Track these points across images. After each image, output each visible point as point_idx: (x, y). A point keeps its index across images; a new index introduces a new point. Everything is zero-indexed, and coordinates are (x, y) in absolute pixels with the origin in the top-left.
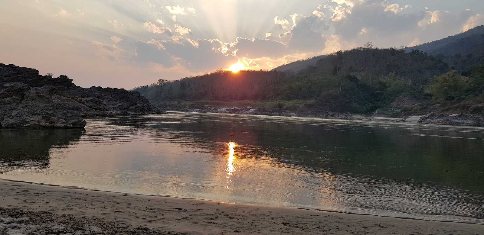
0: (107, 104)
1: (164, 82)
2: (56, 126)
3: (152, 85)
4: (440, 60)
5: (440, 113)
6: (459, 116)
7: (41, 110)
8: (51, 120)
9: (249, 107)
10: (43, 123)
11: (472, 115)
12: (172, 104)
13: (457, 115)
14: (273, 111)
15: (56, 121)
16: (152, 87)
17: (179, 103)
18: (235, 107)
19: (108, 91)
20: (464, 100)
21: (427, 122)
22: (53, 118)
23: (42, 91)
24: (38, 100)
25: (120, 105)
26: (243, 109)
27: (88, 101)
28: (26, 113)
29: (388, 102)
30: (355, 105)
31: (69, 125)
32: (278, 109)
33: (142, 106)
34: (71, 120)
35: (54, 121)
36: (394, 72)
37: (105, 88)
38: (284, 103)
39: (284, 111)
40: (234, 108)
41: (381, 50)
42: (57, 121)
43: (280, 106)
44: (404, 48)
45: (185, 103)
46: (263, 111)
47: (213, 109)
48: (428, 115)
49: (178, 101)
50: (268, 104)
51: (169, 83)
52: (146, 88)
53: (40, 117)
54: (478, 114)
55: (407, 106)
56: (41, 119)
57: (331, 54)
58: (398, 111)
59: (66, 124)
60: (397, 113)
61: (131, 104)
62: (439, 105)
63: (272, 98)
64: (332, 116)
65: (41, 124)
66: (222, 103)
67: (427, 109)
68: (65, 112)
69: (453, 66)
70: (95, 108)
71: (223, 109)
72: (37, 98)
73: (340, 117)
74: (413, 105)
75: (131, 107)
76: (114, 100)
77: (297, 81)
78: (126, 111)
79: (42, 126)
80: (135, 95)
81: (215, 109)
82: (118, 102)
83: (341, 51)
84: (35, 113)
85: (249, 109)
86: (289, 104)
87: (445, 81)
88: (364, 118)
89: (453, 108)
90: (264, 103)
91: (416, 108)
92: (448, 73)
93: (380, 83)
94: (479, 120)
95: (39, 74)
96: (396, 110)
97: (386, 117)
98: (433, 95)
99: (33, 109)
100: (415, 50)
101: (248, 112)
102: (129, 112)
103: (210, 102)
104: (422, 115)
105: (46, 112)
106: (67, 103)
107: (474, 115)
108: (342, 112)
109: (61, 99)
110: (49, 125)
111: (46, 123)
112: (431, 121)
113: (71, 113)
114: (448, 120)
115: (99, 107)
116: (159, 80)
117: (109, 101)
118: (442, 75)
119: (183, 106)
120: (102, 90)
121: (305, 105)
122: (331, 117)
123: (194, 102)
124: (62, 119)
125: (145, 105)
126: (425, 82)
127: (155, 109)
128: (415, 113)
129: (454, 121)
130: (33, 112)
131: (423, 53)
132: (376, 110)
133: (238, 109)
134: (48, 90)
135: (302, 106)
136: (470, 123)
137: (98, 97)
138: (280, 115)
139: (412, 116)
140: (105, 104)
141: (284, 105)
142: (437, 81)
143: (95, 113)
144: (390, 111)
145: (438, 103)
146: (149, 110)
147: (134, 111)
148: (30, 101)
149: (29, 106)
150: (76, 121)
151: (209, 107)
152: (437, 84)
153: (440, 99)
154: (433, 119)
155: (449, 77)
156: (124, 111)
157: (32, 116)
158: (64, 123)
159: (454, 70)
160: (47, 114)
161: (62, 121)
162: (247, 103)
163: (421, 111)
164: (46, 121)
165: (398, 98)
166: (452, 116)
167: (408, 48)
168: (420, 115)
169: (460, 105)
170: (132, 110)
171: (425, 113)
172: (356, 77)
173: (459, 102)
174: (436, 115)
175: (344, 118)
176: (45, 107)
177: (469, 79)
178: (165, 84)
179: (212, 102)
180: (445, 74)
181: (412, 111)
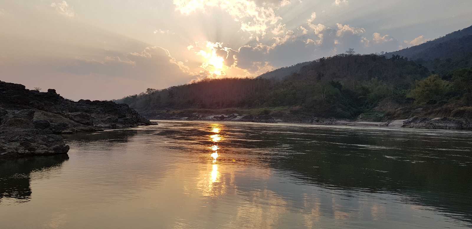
0: (96, 117)
1: (153, 91)
2: (36, 153)
3: (140, 94)
4: (420, 65)
5: (423, 116)
6: (442, 120)
7: (19, 136)
8: (30, 147)
9: (236, 114)
10: (22, 151)
11: (454, 119)
12: (161, 112)
13: (439, 118)
14: (260, 118)
16: (141, 96)
17: (168, 111)
19: (96, 104)
20: (446, 104)
21: (411, 126)
22: (32, 144)
23: (20, 114)
24: (16, 125)
25: (108, 118)
26: (231, 116)
28: (3, 141)
29: (371, 107)
30: (339, 110)
31: (50, 152)
32: (264, 116)
33: (131, 119)
34: (53, 145)
35: (34, 147)
36: (376, 77)
37: (93, 101)
38: (270, 110)
39: (270, 118)
40: (222, 116)
41: (362, 56)
42: (37, 148)
43: (266, 112)
44: (385, 53)
45: (173, 111)
46: (249, 118)
47: (201, 116)
48: (411, 119)
49: (166, 109)
50: (255, 111)
51: (157, 92)
52: (134, 97)
53: (18, 144)
54: (460, 117)
55: (391, 110)
56: (19, 146)
57: (314, 61)
58: (382, 115)
59: (47, 150)
60: (380, 117)
61: (120, 116)
62: (421, 109)
63: (259, 104)
64: (317, 121)
65: (19, 152)
66: (210, 111)
67: (410, 113)
68: (46, 136)
69: (433, 70)
70: (83, 122)
71: (211, 117)
72: (15, 123)
73: (325, 123)
74: (396, 109)
75: (120, 120)
77: (282, 88)
78: (115, 124)
79: (20, 154)
80: (123, 108)
81: (203, 117)
82: (107, 115)
83: (324, 57)
84: (13, 139)
85: (236, 117)
86: (275, 110)
87: (427, 85)
88: (348, 123)
89: (436, 112)
90: (251, 110)
91: (399, 112)
92: (429, 78)
93: (363, 88)
94: (462, 123)
95: (26, 88)
96: (380, 115)
97: (371, 122)
98: (414, 99)
99: (10, 135)
100: (395, 55)
101: (235, 119)
102: (117, 125)
103: (197, 110)
105: (25, 138)
107: (457, 118)
108: (327, 117)
110: (28, 152)
111: (25, 150)
112: (415, 125)
113: (52, 138)
114: (431, 124)
115: (87, 121)
116: (148, 90)
117: (97, 114)
118: (423, 80)
119: (171, 114)
120: (91, 103)
121: (291, 111)
122: (317, 123)
123: (183, 110)
124: (43, 145)
125: (133, 117)
126: (407, 87)
127: (144, 120)
128: (398, 117)
129: (438, 125)
130: (10, 139)
131: (404, 58)
132: (360, 114)
133: (225, 116)
134: (27, 113)
135: (288, 112)
136: (453, 126)
137: (86, 111)
138: (266, 122)
139: (396, 120)
140: (93, 118)
141: (270, 112)
142: (419, 86)
143: (83, 128)
144: (374, 115)
145: (420, 107)
146: (138, 121)
147: (123, 124)
148: (7, 126)
149: (6, 132)
150: (58, 146)
151: (197, 115)
152: (419, 88)
153: (422, 103)
154: (416, 123)
155: (431, 81)
156: (113, 124)
157: (9, 143)
158: (44, 149)
159: (435, 75)
160: (26, 140)
161: (42, 147)
162: (234, 110)
163: (404, 115)
164: (25, 147)
165: (381, 103)
166: (435, 120)
167: (388, 53)
168: (404, 119)
169: (442, 108)
170: (121, 123)
171: (408, 117)
172: (339, 83)
173: (441, 106)
174: (419, 119)
175: (329, 124)
176: (24, 133)
177: (450, 83)
178: (153, 93)
179: (200, 110)
180: (426, 78)
181: (395, 115)
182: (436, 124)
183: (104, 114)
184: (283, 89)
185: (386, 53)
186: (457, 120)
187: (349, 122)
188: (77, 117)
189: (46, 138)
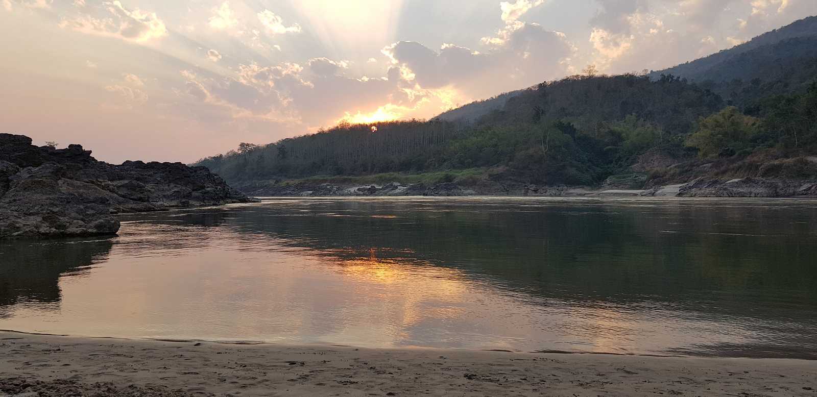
0: (153, 190)
1: (250, 147)
2: (68, 233)
3: (228, 153)
4: (708, 91)
5: (713, 178)
6: (743, 182)
7: (40, 206)
8: (58, 223)
9: (396, 184)
10: (46, 229)
11: (764, 180)
12: (265, 184)
13: (740, 179)
14: (436, 188)
15: (68, 224)
16: (230, 157)
17: (277, 182)
18: (373, 185)
19: (153, 168)
20: (751, 155)
21: (692, 194)
22: (61, 218)
23: (40, 173)
24: (34, 190)
25: (175, 192)
26: (387, 187)
27: (120, 186)
28: (15, 213)
29: (626, 164)
30: (572, 171)
31: (90, 230)
32: (445, 185)
33: (214, 191)
34: (94, 221)
35: (64, 224)
36: (634, 114)
37: (148, 163)
38: (455, 174)
39: (455, 188)
40: (371, 187)
41: (610, 78)
42: (70, 225)
43: (448, 179)
44: (649, 72)
45: (286, 182)
46: (420, 189)
47: (335, 189)
48: (692, 183)
49: (274, 179)
50: (428, 177)
51: (258, 149)
52: (218, 159)
53: (39, 219)
54: (773, 176)
55: (658, 169)
56: (40, 222)
57: (529, 88)
58: (644, 178)
59: (85, 229)
60: (641, 182)
61: (196, 188)
62: (710, 165)
63: (435, 165)
64: (536, 191)
65: (42, 230)
66: (350, 179)
67: (691, 172)
68: (82, 207)
69: (730, 99)
70: (132, 197)
71: (353, 189)
72: (33, 186)
73: (548, 193)
74: (668, 167)
75: (195, 194)
76: (165, 182)
77: (474, 136)
78: (187, 200)
79: (43, 234)
80: (201, 173)
81: (338, 189)
82: (172, 185)
83: (545, 82)
84: (31, 211)
85: (396, 187)
86: (463, 175)
87: (718, 124)
88: (588, 192)
89: (733, 169)
90: (422, 176)
91: (672, 172)
92: (722, 111)
93: (612, 133)
94: (776, 187)
95: (33, 143)
96: (640, 177)
97: (625, 189)
98: (699, 149)
99: (26, 205)
100: (666, 75)
101: (395, 192)
102: (191, 202)
103: (329, 178)
104: (682, 183)
105: (49, 210)
106: (85, 191)
107: (768, 178)
108: (551, 184)
109: (73, 185)
110: (55, 231)
111: (50, 228)
112: (699, 192)
113: (92, 209)
114: (725, 189)
115: (139, 196)
116: (241, 145)
117: (156, 185)
118: (713, 116)
119: (284, 187)
120: (144, 166)
121: (490, 176)
122: (534, 194)
123: (303, 179)
124: (78, 220)
125: (218, 189)
126: (686, 128)
127: (236, 194)
128: (672, 180)
129: (736, 191)
130: (27, 211)
131: (680, 79)
132: (607, 178)
133: (377, 187)
134: (51, 170)
135: (485, 177)
136: (762, 193)
137: (137, 179)
139: (667, 185)
140: (149, 191)
141: (455, 178)
142: (705, 126)
143: (134, 206)
144: (631, 178)
145: (709, 162)
146: (226, 197)
147: (201, 201)
148: (20, 191)
149: (19, 200)
150: (102, 223)
151: (328, 187)
152: (705, 130)
153: (711, 155)
154: (701, 189)
155: (725, 118)
156: (184, 200)
157: (24, 217)
158: (81, 226)
159: (732, 107)
160: (51, 213)
161: (78, 222)
162: (392, 176)
163: (681, 176)
164: (50, 224)
165: (643, 157)
166: (732, 182)
167: (655, 72)
168: (680, 183)
169: (744, 163)
170: (197, 199)
171: (687, 180)
172: (571, 124)
173: (743, 159)
174: (706, 183)
175: (556, 195)
176: (48, 201)
177: (757, 120)
178: (250, 152)
179: (333, 178)
180: (718, 113)
181: (667, 177)
182: (733, 189)
183: (167, 185)
184: (475, 138)
185: (652, 71)
186: (768, 181)
187: (590, 190)
188: (122, 188)
189: (82, 210)
